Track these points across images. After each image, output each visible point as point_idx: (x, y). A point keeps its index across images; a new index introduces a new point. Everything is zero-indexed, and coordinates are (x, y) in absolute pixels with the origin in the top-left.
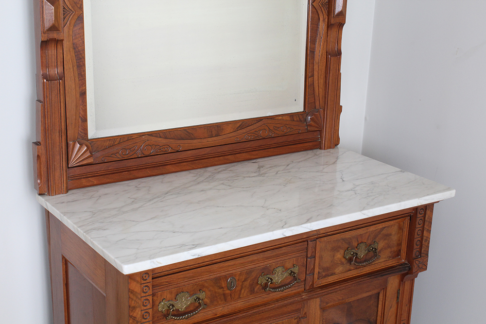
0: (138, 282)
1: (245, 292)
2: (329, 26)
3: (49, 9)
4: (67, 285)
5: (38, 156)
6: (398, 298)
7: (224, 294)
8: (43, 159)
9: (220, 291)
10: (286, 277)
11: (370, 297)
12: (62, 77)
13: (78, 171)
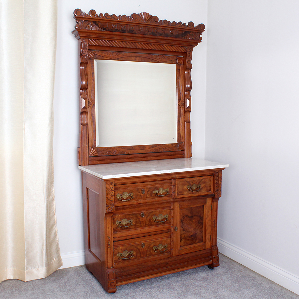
0: (109, 185)
1: (148, 196)
2: (185, 112)
3: (84, 101)
4: (88, 198)
5: (79, 152)
6: (211, 208)
7: (141, 195)
8: (80, 152)
9: (139, 194)
10: (164, 192)
11: (200, 206)
12: (87, 124)
13: (92, 158)
